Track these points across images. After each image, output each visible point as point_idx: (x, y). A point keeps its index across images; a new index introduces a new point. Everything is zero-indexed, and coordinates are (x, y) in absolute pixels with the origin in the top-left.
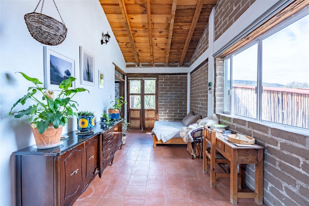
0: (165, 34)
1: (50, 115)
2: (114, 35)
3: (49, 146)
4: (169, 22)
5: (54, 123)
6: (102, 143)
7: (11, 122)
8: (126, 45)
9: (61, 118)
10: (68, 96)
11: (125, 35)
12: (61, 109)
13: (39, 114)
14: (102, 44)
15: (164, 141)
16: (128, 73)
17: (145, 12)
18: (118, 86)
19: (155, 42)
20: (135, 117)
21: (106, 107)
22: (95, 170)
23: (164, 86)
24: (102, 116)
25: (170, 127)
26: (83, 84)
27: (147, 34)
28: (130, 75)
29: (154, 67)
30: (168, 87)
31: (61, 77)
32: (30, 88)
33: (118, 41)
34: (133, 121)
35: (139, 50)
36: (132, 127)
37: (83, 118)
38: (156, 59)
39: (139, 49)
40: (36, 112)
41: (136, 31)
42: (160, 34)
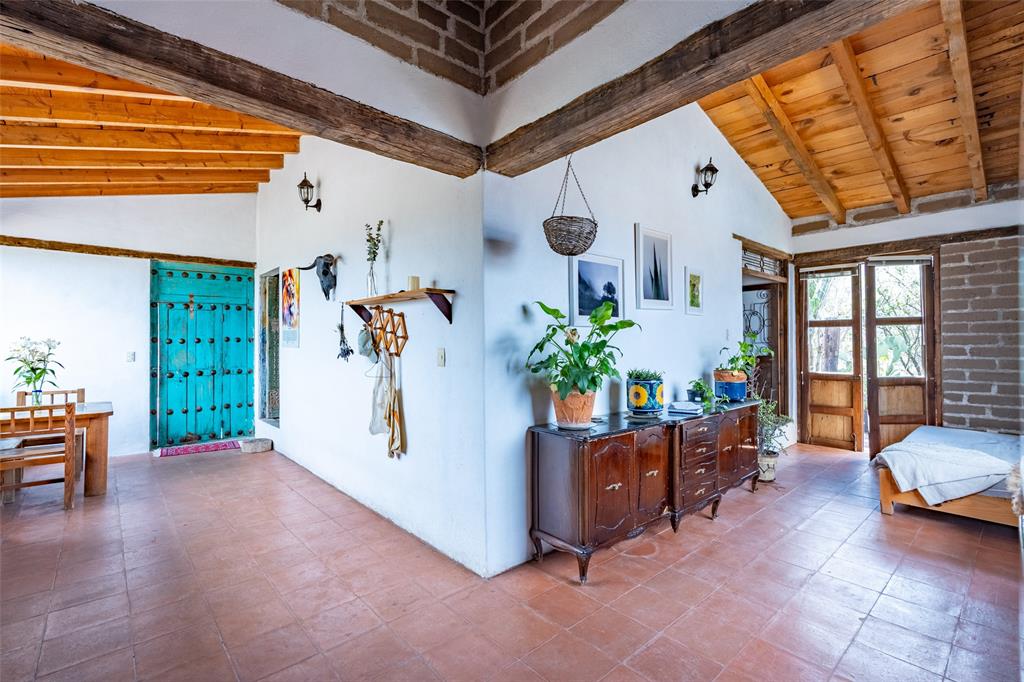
0: (942, 90)
1: (575, 371)
2: (739, 152)
3: (573, 425)
4: (945, 47)
5: (580, 385)
6: (680, 448)
7: (527, 379)
8: (781, 169)
9: (590, 378)
10: (603, 338)
11: (772, 144)
12: (592, 362)
13: (560, 369)
14: (695, 195)
15: (931, 499)
16: (798, 252)
17: (829, 60)
18: (765, 300)
19: (900, 127)
20: (829, 404)
21: (709, 365)
22: (662, 509)
23: (971, 284)
24: (691, 387)
25: (975, 451)
26: (642, 306)
27: (852, 116)
28: (806, 260)
29: (912, 216)
30: (994, 287)
31: (596, 300)
32: (549, 327)
33: (753, 166)
34: (825, 416)
35: (835, 172)
36: (819, 436)
37: (637, 384)
38: (920, 184)
39: (832, 169)
40: (557, 365)
41: (810, 121)
42: (914, 98)
